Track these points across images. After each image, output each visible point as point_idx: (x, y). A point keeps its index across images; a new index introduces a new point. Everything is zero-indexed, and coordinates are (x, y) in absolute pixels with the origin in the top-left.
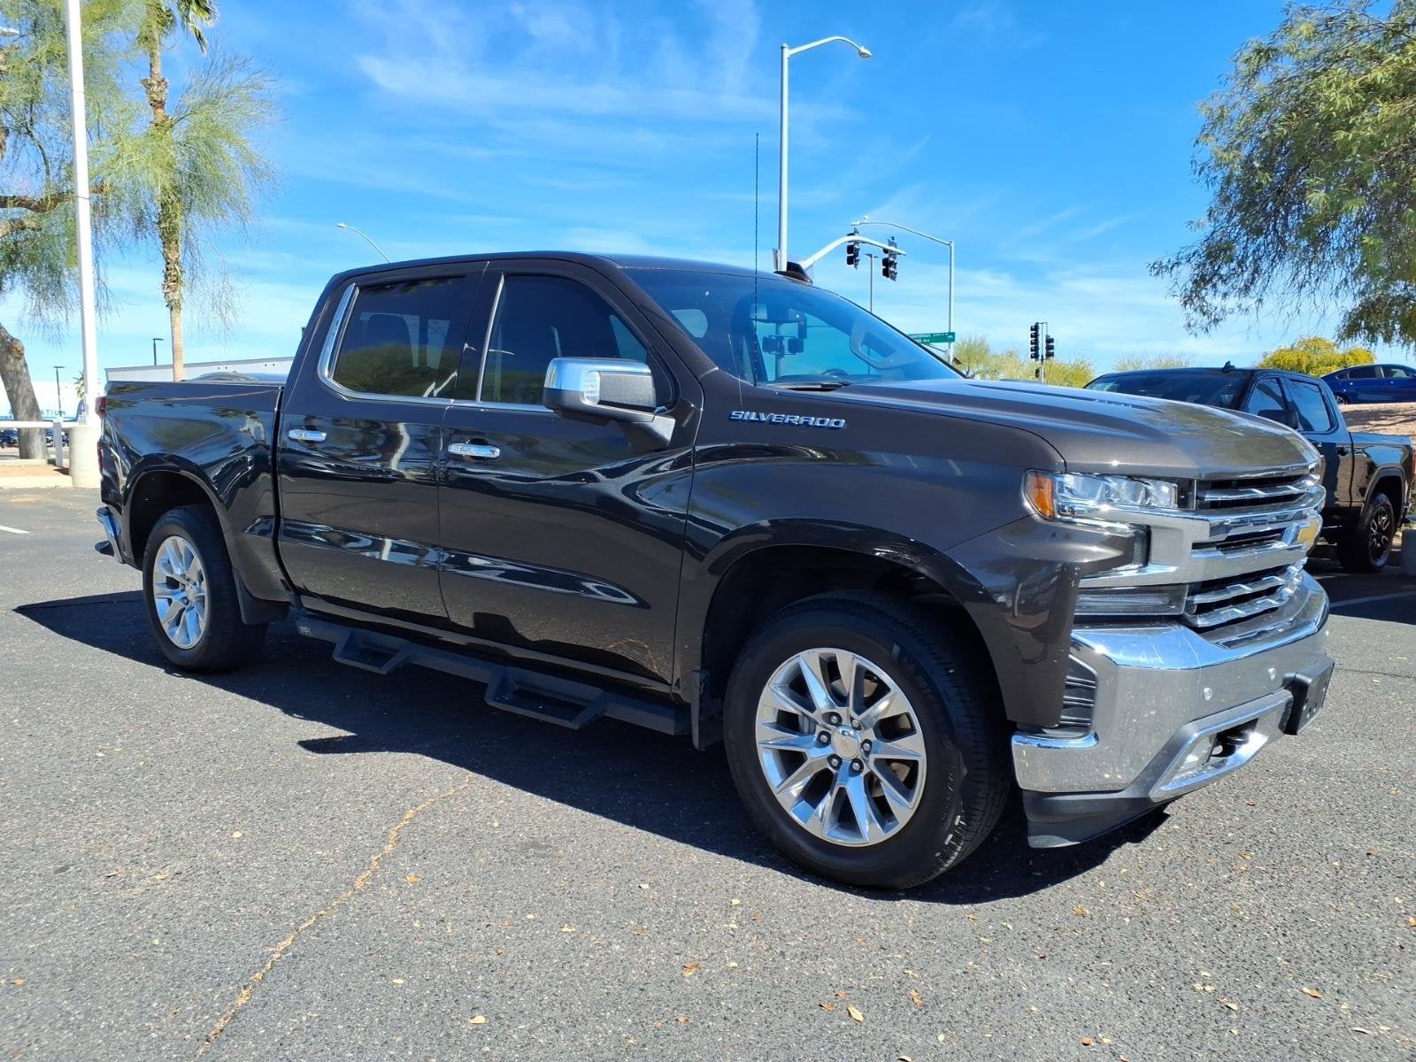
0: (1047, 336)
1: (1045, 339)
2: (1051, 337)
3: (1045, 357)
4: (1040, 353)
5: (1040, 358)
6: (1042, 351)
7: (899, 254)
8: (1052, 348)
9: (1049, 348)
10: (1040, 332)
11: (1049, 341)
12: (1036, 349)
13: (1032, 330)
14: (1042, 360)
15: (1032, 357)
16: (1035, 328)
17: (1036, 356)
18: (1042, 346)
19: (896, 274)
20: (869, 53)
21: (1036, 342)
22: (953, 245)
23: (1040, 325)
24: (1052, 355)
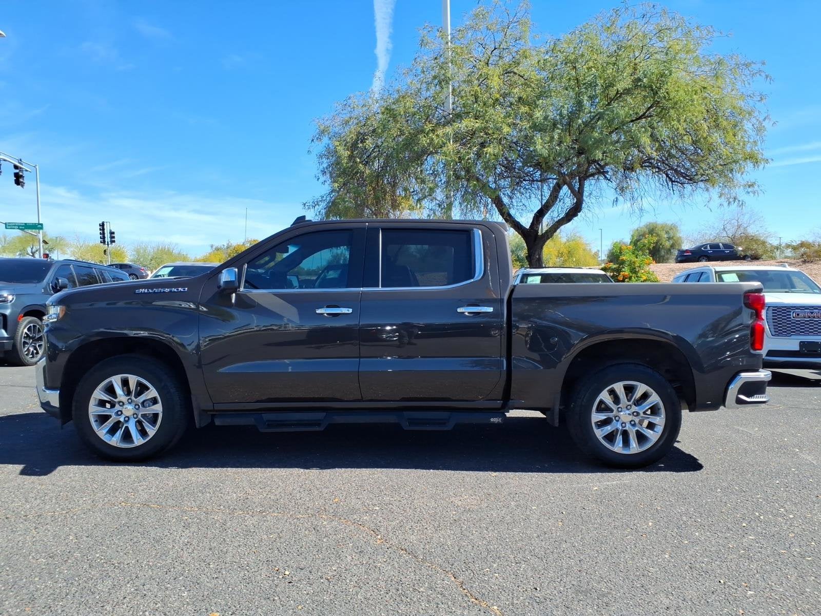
0: (110, 230)
1: (109, 232)
2: (113, 231)
3: (109, 243)
4: (106, 241)
5: (106, 243)
6: (108, 239)
7: (27, 171)
8: (114, 237)
9: (112, 237)
10: (105, 227)
11: (112, 233)
12: (104, 238)
13: (100, 225)
14: (108, 244)
15: (101, 242)
16: (102, 225)
17: (104, 242)
18: (106, 236)
19: (24, 183)
20: (5, 35)
21: (103, 234)
22: (37, 167)
23: (105, 223)
24: (114, 241)
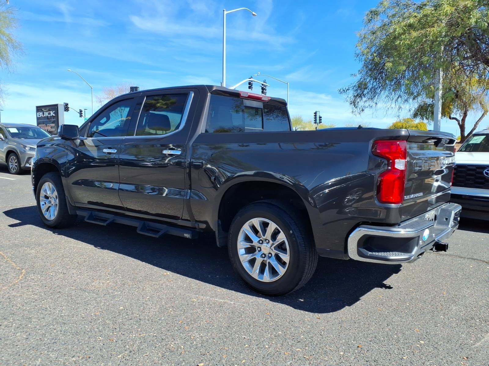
0: (319, 116)
1: (319, 117)
2: (321, 116)
3: (319, 123)
4: (317, 122)
5: (317, 123)
6: (318, 121)
7: (267, 86)
8: (321, 120)
9: (320, 120)
10: (317, 114)
11: (320, 117)
12: (316, 120)
13: (314, 113)
14: (318, 124)
15: (314, 123)
16: (316, 113)
17: (316, 123)
18: (317, 119)
19: (266, 93)
20: (256, 14)
21: (316, 118)
22: (288, 84)
23: (317, 112)
24: (321, 122)
